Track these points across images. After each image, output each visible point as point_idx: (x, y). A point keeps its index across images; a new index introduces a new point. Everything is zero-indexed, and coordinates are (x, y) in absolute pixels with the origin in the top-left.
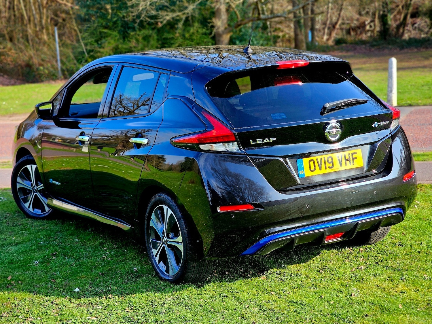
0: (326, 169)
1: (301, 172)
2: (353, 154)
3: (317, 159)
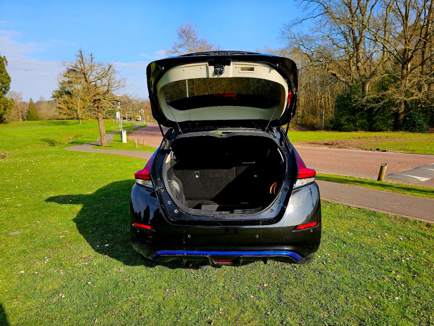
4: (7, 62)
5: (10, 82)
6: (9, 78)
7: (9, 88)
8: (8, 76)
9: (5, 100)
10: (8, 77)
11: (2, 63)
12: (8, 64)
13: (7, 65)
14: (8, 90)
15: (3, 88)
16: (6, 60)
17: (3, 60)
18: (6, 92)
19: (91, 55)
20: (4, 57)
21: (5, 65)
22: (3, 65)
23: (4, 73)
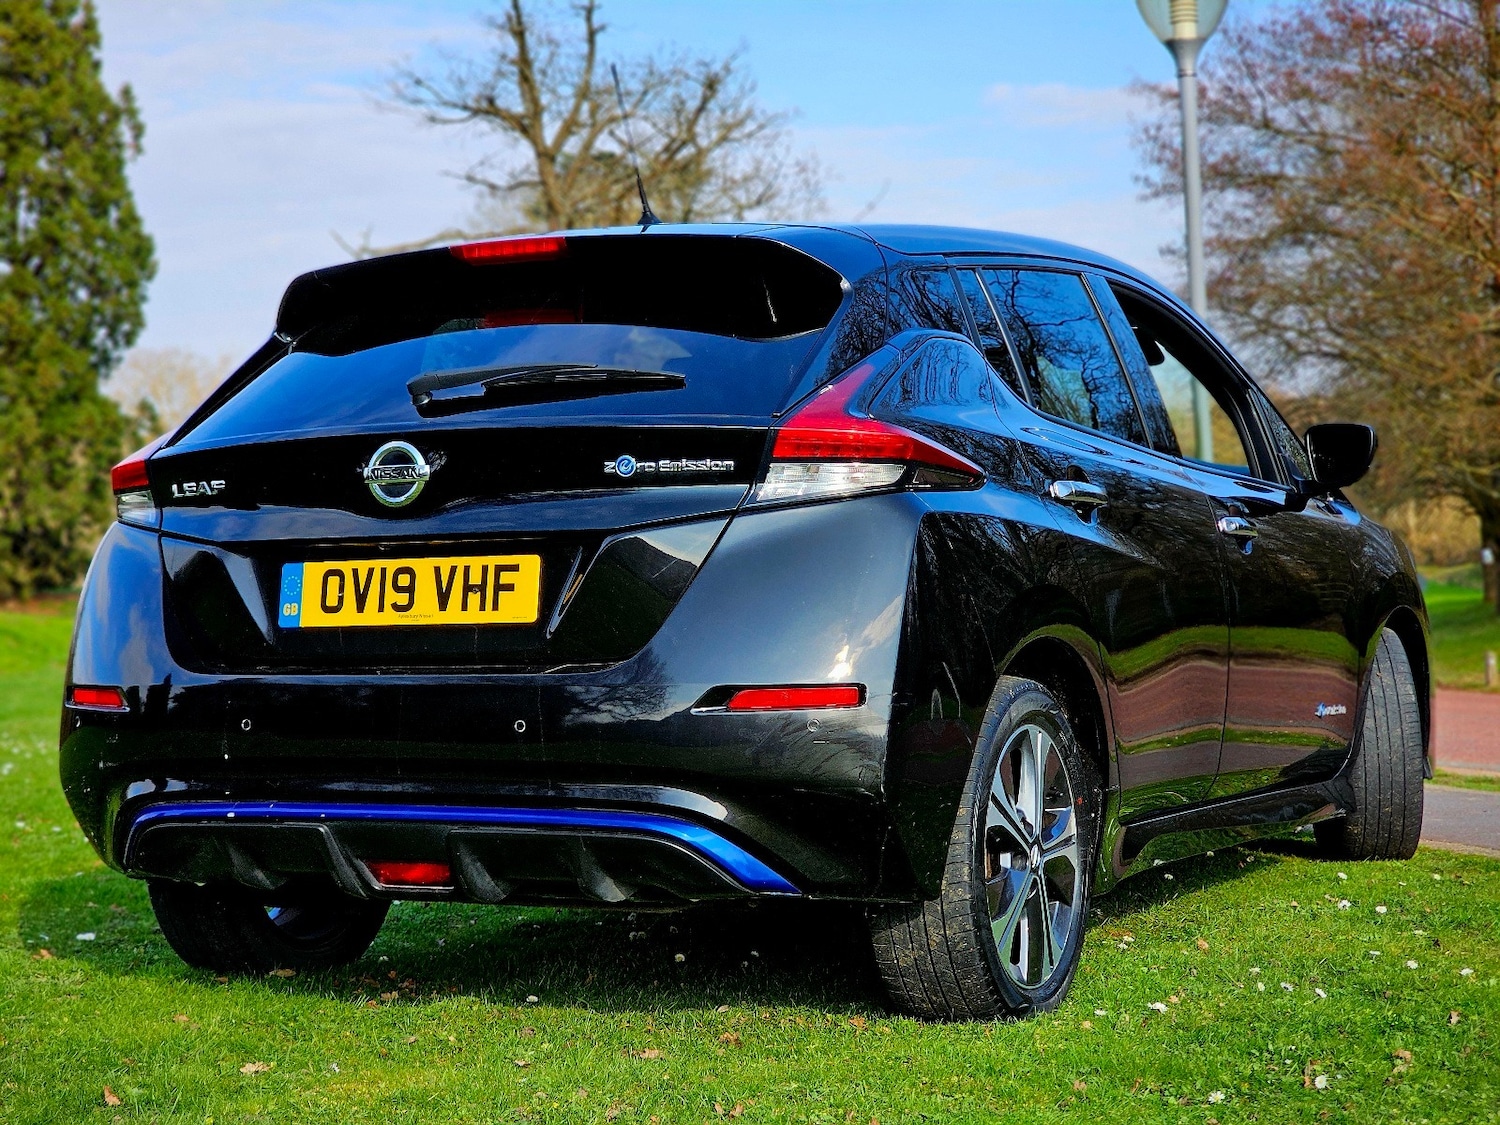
0: (381, 608)
1: (287, 610)
2: (499, 569)
3: (355, 572)
4: (138, 130)
5: (150, 277)
6: (141, 253)
7: (138, 322)
8: (138, 235)
9: (98, 419)
10: (133, 243)
11: (110, 140)
12: (145, 141)
13: (138, 149)
14: (129, 339)
15: (101, 324)
16: (132, 113)
17: (115, 115)
18: (115, 354)
19: (590, 11)
20: (126, 93)
21: (127, 154)
22: (111, 155)
23: (114, 214)
